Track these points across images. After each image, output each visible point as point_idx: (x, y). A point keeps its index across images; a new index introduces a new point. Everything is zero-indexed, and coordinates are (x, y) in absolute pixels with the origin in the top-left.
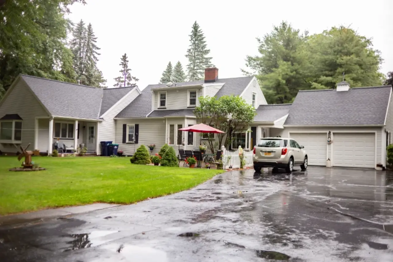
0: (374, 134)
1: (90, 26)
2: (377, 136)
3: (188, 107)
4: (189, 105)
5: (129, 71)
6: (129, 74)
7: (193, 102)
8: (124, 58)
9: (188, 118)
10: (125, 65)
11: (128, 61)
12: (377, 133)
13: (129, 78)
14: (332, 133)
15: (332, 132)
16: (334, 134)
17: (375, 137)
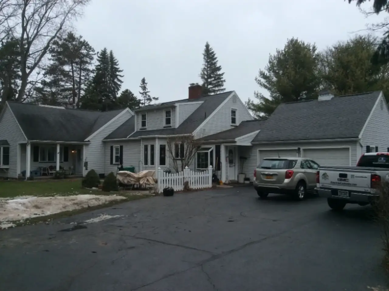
0: (348, 149)
1: (111, 53)
2: (352, 152)
3: (164, 127)
4: (164, 124)
5: (148, 93)
6: (149, 96)
7: (168, 121)
8: (143, 81)
9: (159, 138)
10: (144, 88)
11: (146, 84)
12: (352, 148)
13: (150, 99)
14: (301, 150)
15: (302, 148)
16: (304, 150)
17: (349, 152)
